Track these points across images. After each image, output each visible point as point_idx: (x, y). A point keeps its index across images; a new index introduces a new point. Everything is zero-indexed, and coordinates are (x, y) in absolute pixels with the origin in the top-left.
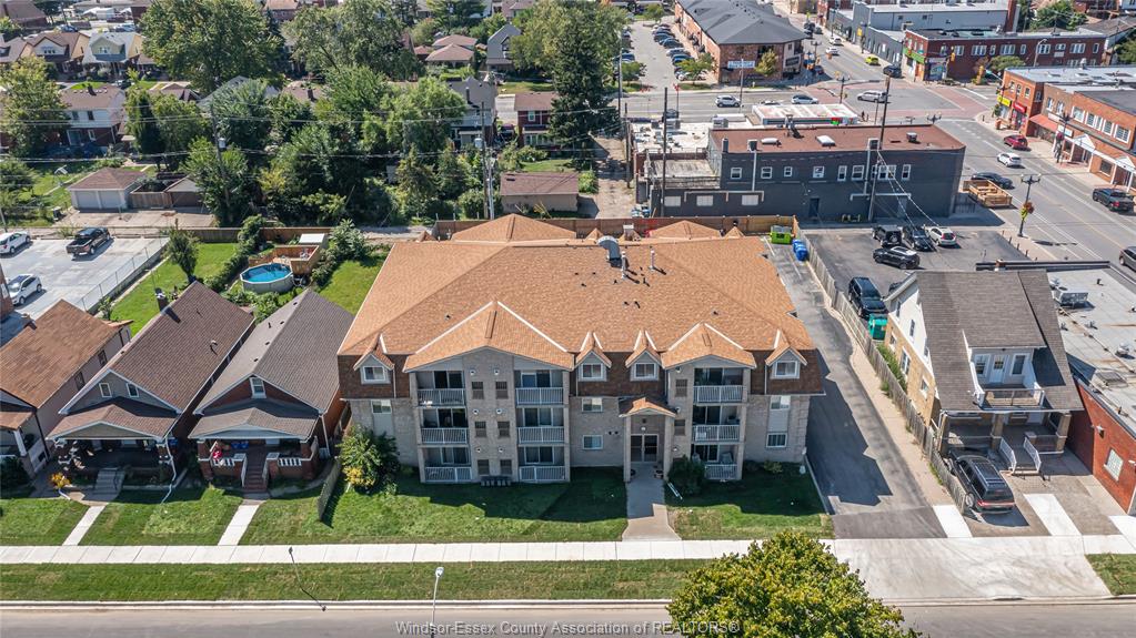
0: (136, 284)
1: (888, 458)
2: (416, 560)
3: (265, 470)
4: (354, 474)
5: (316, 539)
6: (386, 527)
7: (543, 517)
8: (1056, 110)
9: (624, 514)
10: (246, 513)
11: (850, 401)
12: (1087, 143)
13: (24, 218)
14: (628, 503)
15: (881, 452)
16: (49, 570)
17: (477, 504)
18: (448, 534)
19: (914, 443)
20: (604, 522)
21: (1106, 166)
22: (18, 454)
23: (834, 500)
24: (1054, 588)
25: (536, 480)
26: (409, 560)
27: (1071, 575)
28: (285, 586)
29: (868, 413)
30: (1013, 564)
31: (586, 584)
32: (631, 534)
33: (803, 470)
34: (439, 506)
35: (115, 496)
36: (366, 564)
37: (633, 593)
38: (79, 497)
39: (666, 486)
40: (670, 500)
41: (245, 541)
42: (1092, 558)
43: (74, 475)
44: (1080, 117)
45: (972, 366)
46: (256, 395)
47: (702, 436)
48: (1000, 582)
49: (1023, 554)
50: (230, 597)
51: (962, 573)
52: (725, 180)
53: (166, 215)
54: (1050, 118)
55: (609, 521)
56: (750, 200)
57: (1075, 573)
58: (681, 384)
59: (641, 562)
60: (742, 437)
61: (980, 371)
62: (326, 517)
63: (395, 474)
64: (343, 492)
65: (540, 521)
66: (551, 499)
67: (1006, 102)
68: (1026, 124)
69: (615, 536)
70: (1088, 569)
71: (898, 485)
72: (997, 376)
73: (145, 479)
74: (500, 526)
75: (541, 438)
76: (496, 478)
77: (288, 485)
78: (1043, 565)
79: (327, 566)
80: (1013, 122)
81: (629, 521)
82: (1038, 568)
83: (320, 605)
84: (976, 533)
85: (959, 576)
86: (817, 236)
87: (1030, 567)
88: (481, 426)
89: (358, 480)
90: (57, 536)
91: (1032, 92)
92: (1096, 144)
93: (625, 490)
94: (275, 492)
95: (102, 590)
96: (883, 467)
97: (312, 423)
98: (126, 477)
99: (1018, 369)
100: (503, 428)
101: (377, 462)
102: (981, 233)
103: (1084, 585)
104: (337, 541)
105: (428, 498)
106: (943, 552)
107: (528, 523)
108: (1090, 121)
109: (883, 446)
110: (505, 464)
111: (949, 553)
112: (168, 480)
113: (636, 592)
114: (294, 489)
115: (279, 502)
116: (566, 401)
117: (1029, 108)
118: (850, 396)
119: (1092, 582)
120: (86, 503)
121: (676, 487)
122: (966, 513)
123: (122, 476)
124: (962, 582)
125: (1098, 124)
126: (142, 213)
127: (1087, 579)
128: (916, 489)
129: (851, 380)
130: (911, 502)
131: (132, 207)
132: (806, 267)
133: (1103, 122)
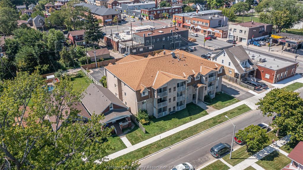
1: (232, 86)
3: (121, 128)
5: (149, 137)
6: (161, 129)
7: (190, 116)
8: (188, 22)
9: (203, 110)
10: (124, 139)
12: (199, 27)
14: (202, 108)
15: (230, 86)
17: (174, 118)
18: (176, 125)
19: (233, 83)
20: (202, 112)
23: (233, 95)
25: (180, 109)
26: (175, 133)
31: (213, 123)
32: (209, 112)
33: (223, 92)
34: (167, 121)
39: (205, 103)
40: (208, 105)
41: (133, 144)
45: (240, 65)
46: (111, 109)
47: (209, 90)
52: (145, 44)
56: (151, 48)
58: (207, 78)
59: (217, 116)
60: (215, 88)
62: (146, 132)
68: (182, 25)
69: (207, 114)
71: (239, 90)
74: (184, 120)
75: (181, 99)
76: (173, 112)
81: (206, 110)
83: (168, 148)
84: (258, 93)
88: (170, 100)
89: (145, 122)
91: (182, 19)
92: (201, 27)
93: (198, 106)
94: (125, 132)
96: (233, 88)
99: (246, 64)
100: (174, 99)
102: (197, 47)
105: (163, 121)
106: (257, 98)
107: (188, 118)
108: (198, 23)
110: (174, 107)
113: (223, 121)
114: (129, 130)
115: (130, 134)
116: (186, 88)
117: (182, 22)
121: (207, 102)
128: (242, 90)
130: (244, 92)
133: (201, 23)
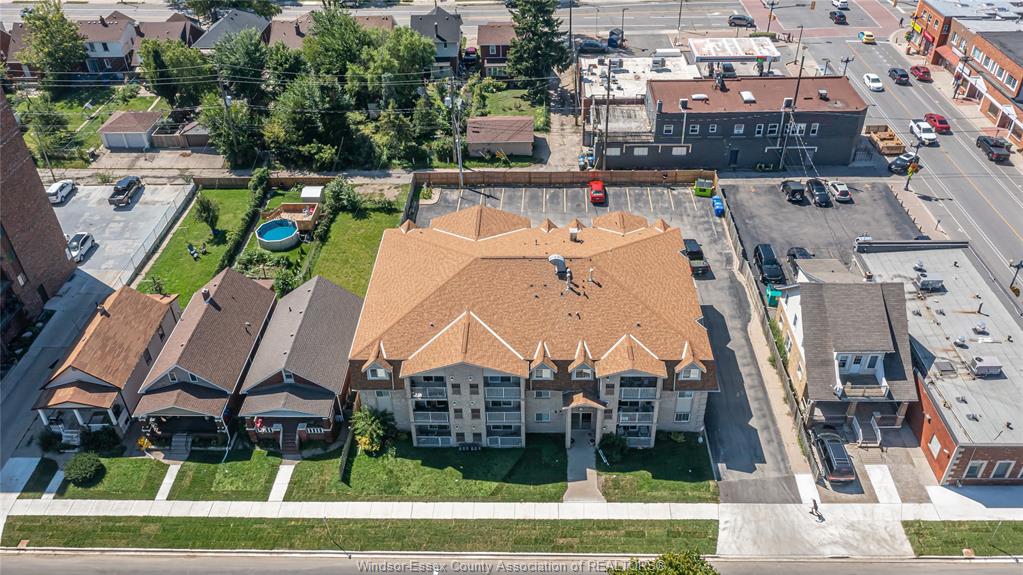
0: (170, 236)
1: (766, 428)
2: (414, 517)
3: (297, 437)
4: (363, 443)
5: (341, 497)
6: (390, 486)
7: (505, 480)
8: (959, 45)
9: (564, 479)
10: (286, 471)
11: (744, 370)
12: (980, 84)
13: (64, 159)
14: (569, 468)
15: (762, 422)
16: (149, 522)
17: (456, 467)
18: (436, 493)
19: (789, 414)
20: (550, 485)
21: (993, 109)
22: (111, 423)
23: (722, 466)
24: (874, 548)
25: (500, 446)
26: (408, 517)
27: (888, 538)
28: (320, 538)
29: (756, 383)
30: (848, 527)
31: (536, 540)
32: (570, 496)
33: (701, 440)
34: (428, 469)
35: (187, 456)
36: (377, 520)
37: (570, 548)
38: (159, 456)
39: (597, 452)
40: (600, 467)
41: (288, 498)
42: (906, 524)
43: (154, 439)
44: (979, 57)
45: (836, 363)
46: (287, 381)
47: (625, 420)
48: (835, 543)
49: (855, 519)
50: (282, 548)
51: (808, 534)
52: (659, 135)
53: (184, 155)
54: (954, 51)
55: (555, 484)
56: (679, 151)
57: (891, 536)
58: (610, 387)
59: (576, 521)
60: (655, 421)
61: (842, 364)
62: (345, 478)
63: (393, 439)
64: (355, 455)
65: (503, 483)
66: (510, 464)
67: (918, 28)
68: (933, 52)
69: (557, 498)
70: (900, 532)
71: (771, 453)
72: (855, 369)
73: (207, 442)
74: (474, 488)
75: (504, 419)
76: (470, 445)
77: (316, 447)
78: (869, 529)
79: (349, 521)
80: (922, 48)
81: (569, 484)
82: (864, 532)
83: (347, 554)
84: (824, 499)
85: (806, 536)
86: (734, 186)
87: (858, 530)
88: (458, 412)
89: (367, 447)
90: (150, 492)
91: (941, 24)
92: (988, 88)
93: (566, 456)
94: (306, 453)
95: (190, 540)
96: (762, 437)
97: (330, 403)
98: (193, 441)
99: (872, 364)
100: (475, 413)
101: (381, 432)
102: (873, 186)
103: (896, 547)
104: (355, 499)
105: (420, 462)
106: (797, 516)
107: (494, 485)
108: (986, 64)
109: (764, 416)
110: (477, 436)
111: (802, 518)
112: (225, 444)
113: (572, 547)
114: (319, 451)
115: (310, 463)
116: (523, 396)
117: (937, 39)
118: (744, 365)
119: (902, 544)
120: (166, 462)
121: (605, 454)
122: (819, 482)
123: (190, 440)
124: (808, 541)
125: (992, 68)
126: (163, 153)
127: (899, 542)
128: (784, 459)
129: (746, 349)
130: (779, 470)
131: (154, 147)
132: (722, 225)
133: (997, 67)
